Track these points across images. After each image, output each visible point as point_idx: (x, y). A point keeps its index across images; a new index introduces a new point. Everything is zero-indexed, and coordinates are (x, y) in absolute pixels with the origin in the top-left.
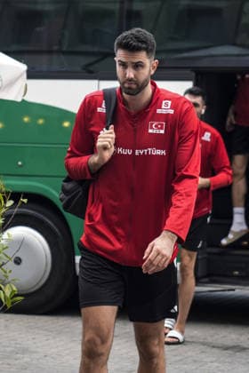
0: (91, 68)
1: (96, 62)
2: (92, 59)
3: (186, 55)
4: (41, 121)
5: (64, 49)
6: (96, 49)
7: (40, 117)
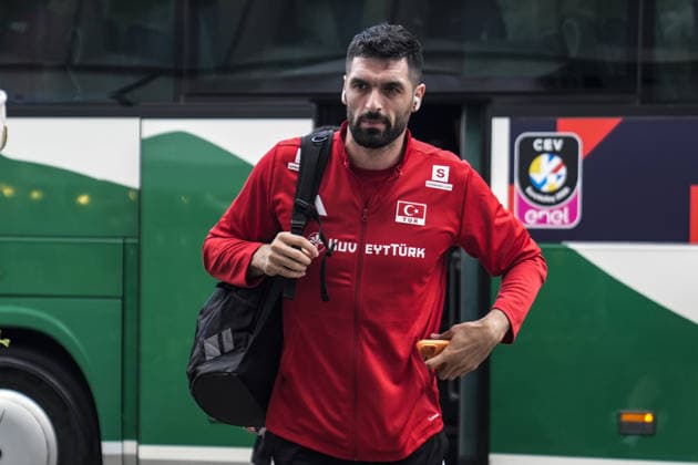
0: (128, 96)
1: (138, 85)
2: (131, 80)
3: (298, 72)
4: (35, 195)
5: (77, 60)
6: (135, 61)
7: (36, 187)
